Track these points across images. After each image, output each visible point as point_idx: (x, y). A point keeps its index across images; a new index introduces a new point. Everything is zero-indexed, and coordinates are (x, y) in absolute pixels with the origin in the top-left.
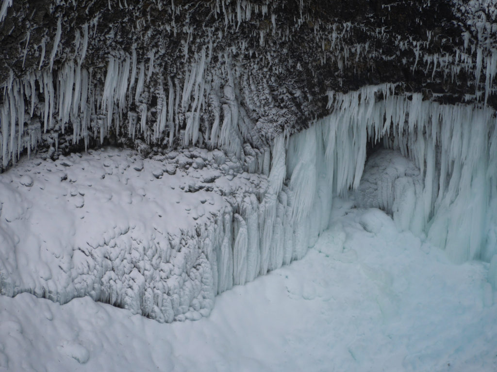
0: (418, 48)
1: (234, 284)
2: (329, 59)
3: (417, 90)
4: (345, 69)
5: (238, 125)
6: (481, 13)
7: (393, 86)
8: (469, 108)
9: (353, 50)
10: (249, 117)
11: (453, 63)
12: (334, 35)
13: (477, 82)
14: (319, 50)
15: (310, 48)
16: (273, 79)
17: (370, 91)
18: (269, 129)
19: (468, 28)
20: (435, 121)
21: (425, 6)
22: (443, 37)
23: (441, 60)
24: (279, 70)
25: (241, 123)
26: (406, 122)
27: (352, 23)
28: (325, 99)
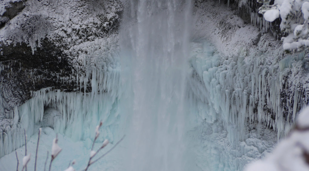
0: (58, 75)
1: (5, 155)
2: (30, 81)
3: (59, 88)
4: (36, 83)
5: (2, 104)
6: (77, 63)
7: (51, 88)
8: (75, 93)
9: (38, 77)
10: (6, 101)
11: (69, 79)
12: (31, 73)
13: (77, 85)
14: (27, 78)
15: (24, 78)
16: (12, 88)
17: (44, 90)
18: (12, 104)
19: (73, 68)
20: (65, 98)
21: (59, 62)
22: (66, 71)
23: (65, 78)
24: (14, 85)
25: (3, 103)
26: (56, 99)
27: (37, 69)
28: (30, 94)
